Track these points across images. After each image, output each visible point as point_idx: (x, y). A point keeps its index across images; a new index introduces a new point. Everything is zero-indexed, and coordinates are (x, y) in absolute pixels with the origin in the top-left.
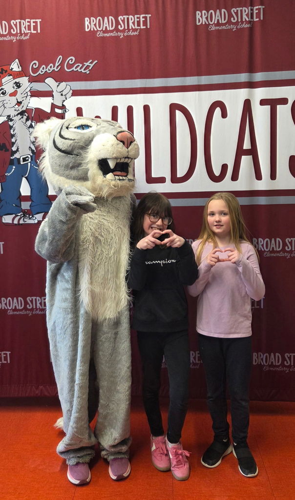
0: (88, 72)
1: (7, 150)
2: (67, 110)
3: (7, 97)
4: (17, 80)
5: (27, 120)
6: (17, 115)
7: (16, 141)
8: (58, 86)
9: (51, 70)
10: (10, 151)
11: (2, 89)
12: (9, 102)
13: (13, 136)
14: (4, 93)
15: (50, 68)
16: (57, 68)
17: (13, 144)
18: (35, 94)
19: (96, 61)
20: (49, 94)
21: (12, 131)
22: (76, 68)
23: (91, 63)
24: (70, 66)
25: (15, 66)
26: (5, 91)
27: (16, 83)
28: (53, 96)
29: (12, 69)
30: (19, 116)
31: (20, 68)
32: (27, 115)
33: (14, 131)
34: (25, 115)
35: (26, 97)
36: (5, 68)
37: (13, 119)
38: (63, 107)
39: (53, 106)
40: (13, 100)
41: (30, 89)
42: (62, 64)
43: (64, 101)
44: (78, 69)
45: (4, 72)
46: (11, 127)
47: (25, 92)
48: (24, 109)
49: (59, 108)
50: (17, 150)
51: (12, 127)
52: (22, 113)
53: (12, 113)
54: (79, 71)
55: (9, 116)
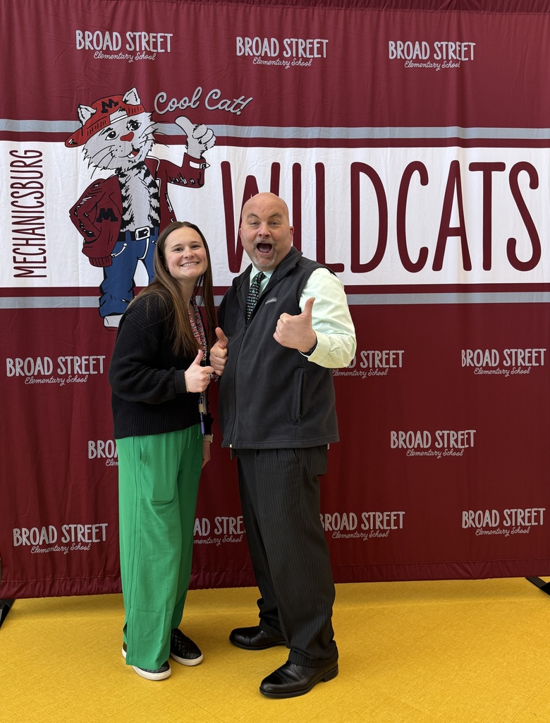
0: (239, 113)
1: (114, 219)
2: (207, 165)
3: (117, 141)
4: (134, 118)
5: (146, 175)
6: (133, 168)
7: (129, 206)
8: (195, 129)
9: (186, 105)
10: (120, 220)
11: (109, 129)
12: (119, 149)
13: (125, 198)
14: (112, 136)
15: (185, 103)
16: (194, 104)
17: (125, 210)
18: (161, 139)
19: (251, 99)
20: (182, 140)
21: (123, 191)
22: (222, 106)
23: (243, 100)
24: (213, 103)
25: (132, 98)
26: (114, 132)
27: (132, 122)
28: (187, 143)
29: (126, 101)
30: (136, 171)
31: (139, 100)
32: (146, 168)
33: (126, 191)
34: (144, 168)
35: (146, 141)
36: (115, 99)
37: (125, 173)
38: (202, 160)
39: (187, 158)
40: (127, 146)
41: (154, 132)
42: (201, 99)
43: (203, 151)
44: (226, 106)
45: (113, 104)
46: (122, 186)
47: (144, 135)
48: (142, 159)
49: (195, 160)
50: (131, 220)
51: (124, 185)
52: (139, 166)
53: (125, 165)
54: (227, 109)
55: (119, 170)
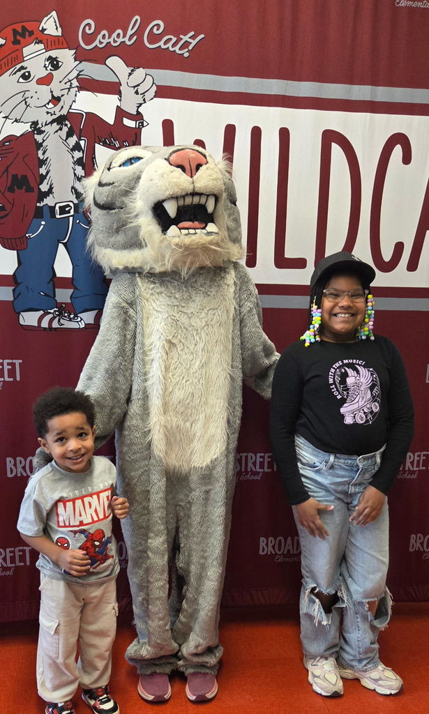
0: (186, 55)
1: (30, 189)
2: (145, 124)
3: (32, 85)
4: (53, 53)
5: (69, 135)
6: (52, 122)
7: (48, 173)
8: (130, 74)
9: (119, 41)
10: (36, 190)
11: (22, 68)
12: (35, 96)
13: (42, 163)
14: (26, 77)
15: (118, 38)
16: (130, 40)
17: (43, 178)
18: (88, 84)
19: (202, 36)
20: (112, 88)
21: (40, 152)
22: (165, 43)
23: (193, 37)
24: (154, 38)
25: (51, 25)
26: (29, 72)
27: (50, 58)
28: (119, 93)
29: (44, 30)
30: (55, 126)
31: (60, 29)
32: (69, 125)
33: (44, 153)
34: (66, 125)
35: (69, 89)
36: (29, 26)
37: (43, 129)
38: (138, 117)
39: (120, 113)
40: (44, 93)
41: (78, 75)
42: (139, 33)
43: (141, 105)
44: (170, 45)
45: (27, 33)
46: (39, 146)
47: (66, 80)
48: (64, 112)
49: (130, 117)
50: (50, 191)
51: (41, 145)
52: (60, 120)
53: (43, 118)
54: (171, 49)
55: (35, 124)
